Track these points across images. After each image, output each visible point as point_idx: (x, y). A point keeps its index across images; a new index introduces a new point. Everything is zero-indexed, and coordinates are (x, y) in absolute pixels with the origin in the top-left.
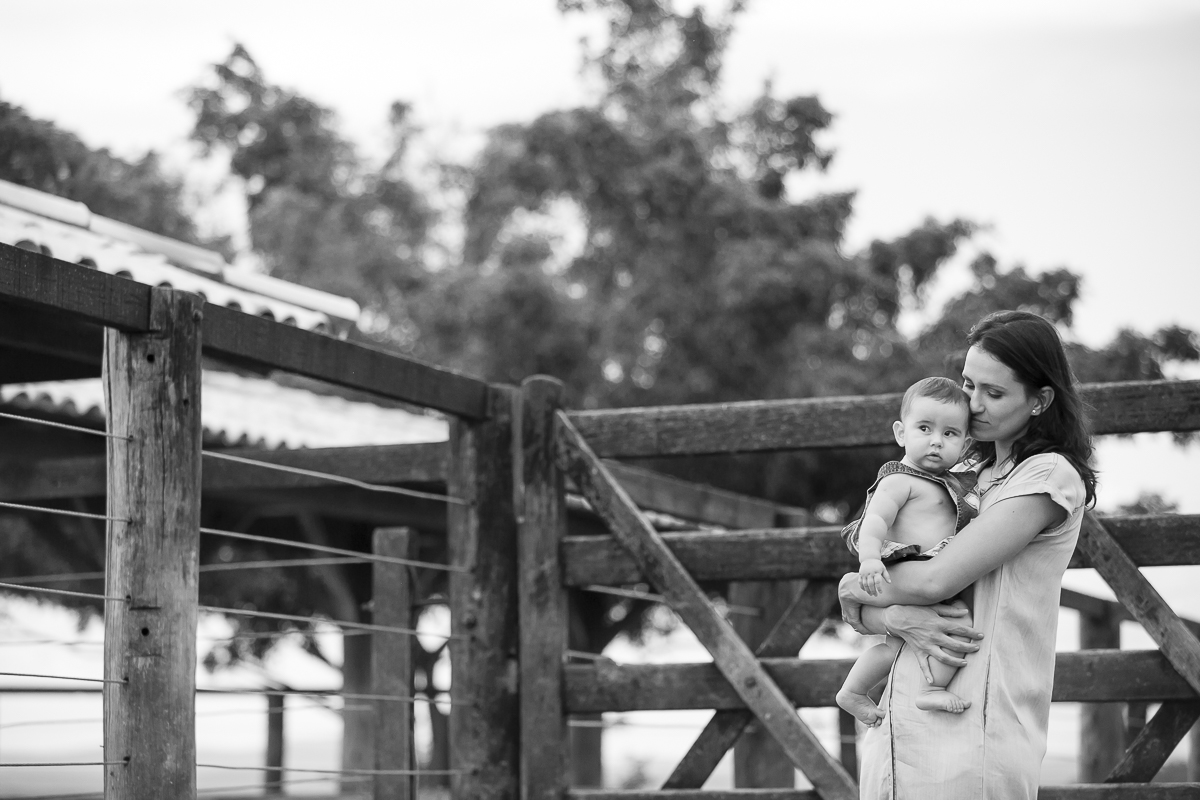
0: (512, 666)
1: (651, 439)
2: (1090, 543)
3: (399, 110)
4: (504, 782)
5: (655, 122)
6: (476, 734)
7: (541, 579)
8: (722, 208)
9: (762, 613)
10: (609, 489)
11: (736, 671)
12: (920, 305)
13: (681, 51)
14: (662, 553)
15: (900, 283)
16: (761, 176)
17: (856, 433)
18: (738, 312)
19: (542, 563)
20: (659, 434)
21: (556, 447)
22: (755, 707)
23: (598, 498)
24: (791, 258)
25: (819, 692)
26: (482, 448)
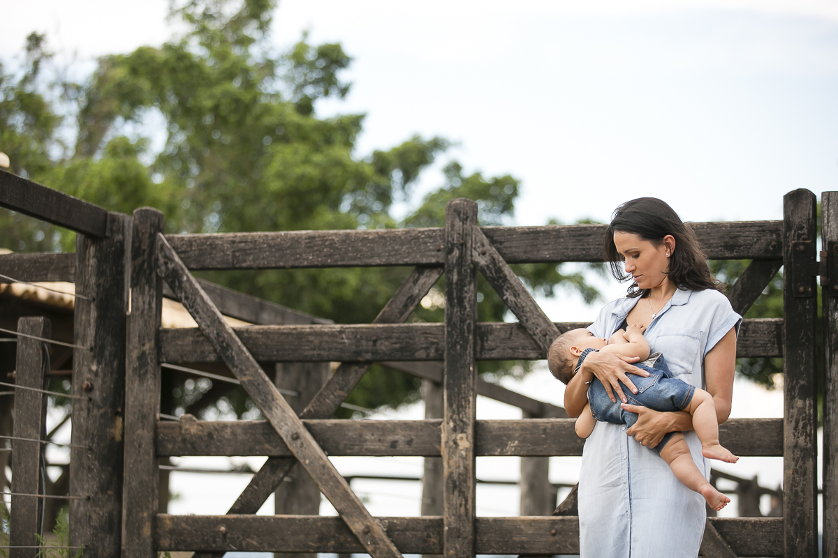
0: (119, 420)
1: (228, 255)
2: (548, 340)
3: (35, 41)
4: (110, 506)
5: (222, 56)
6: (90, 470)
7: (142, 357)
8: (268, 120)
9: (300, 394)
10: (196, 292)
11: (285, 428)
12: (406, 199)
13: (243, 6)
14: (233, 339)
15: (393, 181)
16: (296, 100)
17: (379, 256)
18: (278, 196)
19: (144, 345)
20: (234, 252)
21: (157, 259)
22: (299, 456)
23: (186, 298)
24: (318, 158)
25: (345, 445)
26: (101, 259)
